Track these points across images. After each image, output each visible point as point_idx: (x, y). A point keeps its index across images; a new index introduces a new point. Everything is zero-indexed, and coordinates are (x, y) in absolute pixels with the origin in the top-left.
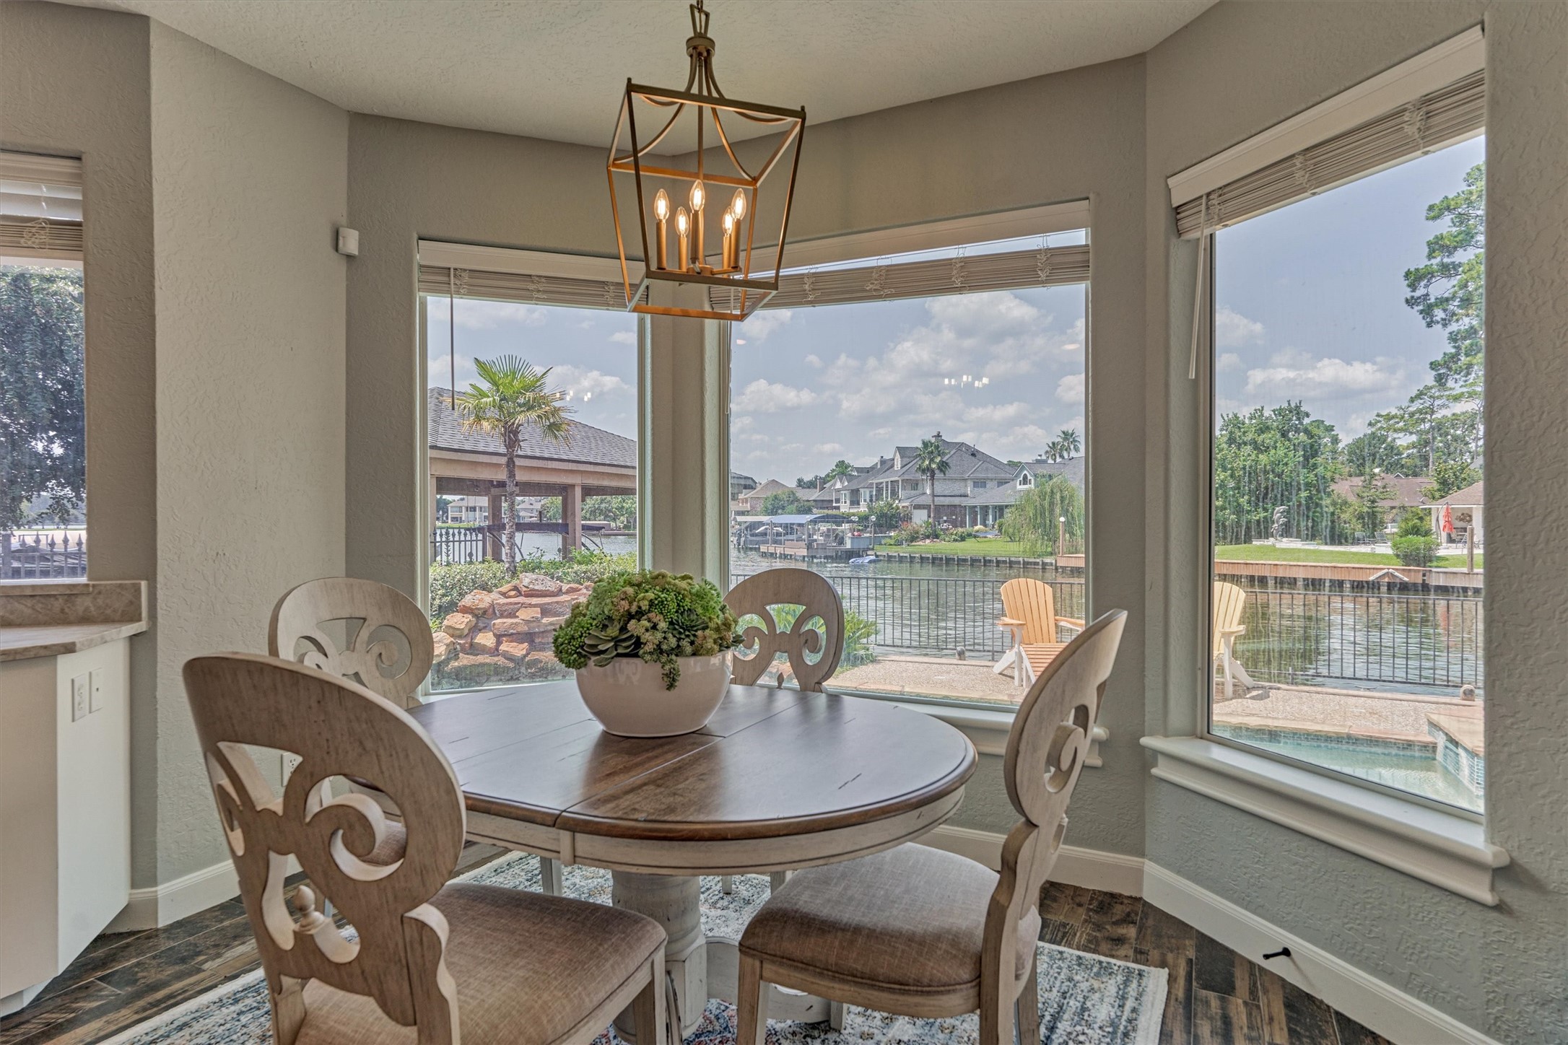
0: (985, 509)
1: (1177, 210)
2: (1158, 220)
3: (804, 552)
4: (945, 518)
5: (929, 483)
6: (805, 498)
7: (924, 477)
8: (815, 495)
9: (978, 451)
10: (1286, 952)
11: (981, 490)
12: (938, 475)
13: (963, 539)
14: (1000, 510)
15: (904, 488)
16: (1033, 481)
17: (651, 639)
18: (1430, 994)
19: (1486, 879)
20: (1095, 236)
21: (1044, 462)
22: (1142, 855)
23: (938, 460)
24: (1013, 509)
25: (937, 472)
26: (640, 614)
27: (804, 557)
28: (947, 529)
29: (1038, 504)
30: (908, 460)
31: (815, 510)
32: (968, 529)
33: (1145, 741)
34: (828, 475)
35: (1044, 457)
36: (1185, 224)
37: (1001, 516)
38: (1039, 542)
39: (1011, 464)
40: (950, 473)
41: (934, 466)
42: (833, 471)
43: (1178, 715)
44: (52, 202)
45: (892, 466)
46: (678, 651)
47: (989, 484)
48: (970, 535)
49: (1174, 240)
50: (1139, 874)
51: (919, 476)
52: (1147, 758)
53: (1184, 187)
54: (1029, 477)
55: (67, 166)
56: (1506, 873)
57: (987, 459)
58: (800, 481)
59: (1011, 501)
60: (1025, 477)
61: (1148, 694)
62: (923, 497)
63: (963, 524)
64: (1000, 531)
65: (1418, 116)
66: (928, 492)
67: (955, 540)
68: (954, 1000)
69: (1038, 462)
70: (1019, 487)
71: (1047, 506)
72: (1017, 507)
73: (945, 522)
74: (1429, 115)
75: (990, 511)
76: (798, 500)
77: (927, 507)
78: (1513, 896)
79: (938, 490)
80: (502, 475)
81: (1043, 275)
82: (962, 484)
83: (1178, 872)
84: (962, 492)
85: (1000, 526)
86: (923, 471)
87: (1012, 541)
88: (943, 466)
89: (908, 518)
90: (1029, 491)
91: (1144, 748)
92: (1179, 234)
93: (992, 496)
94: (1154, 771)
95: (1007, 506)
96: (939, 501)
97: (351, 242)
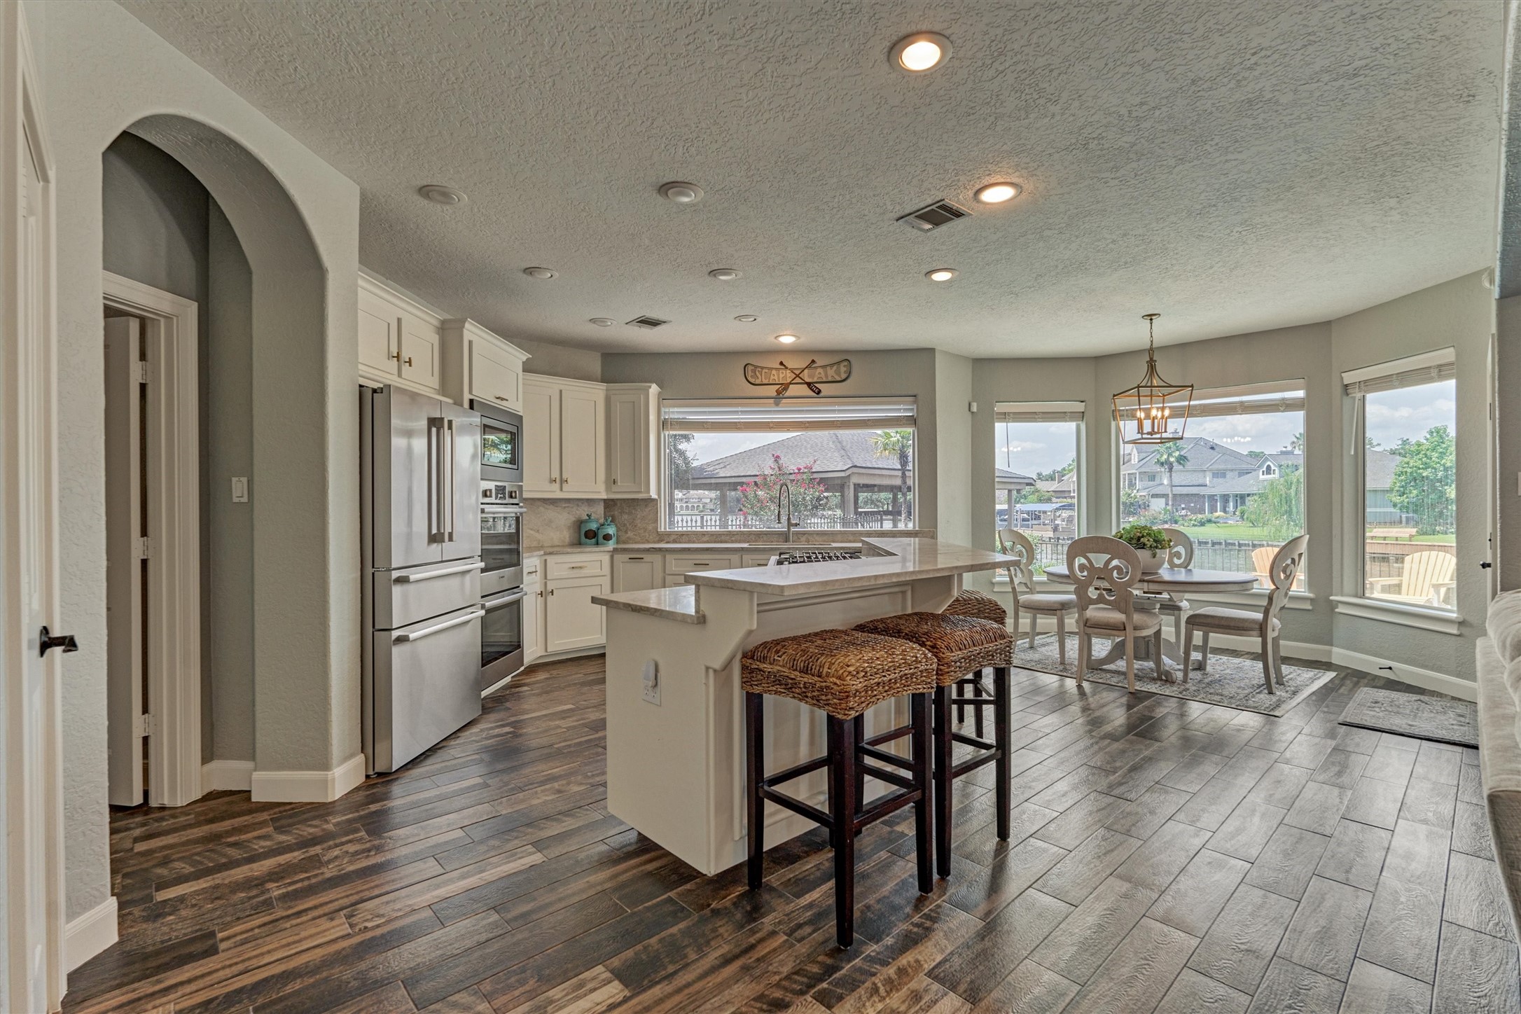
0: (1225, 498)
1: (1346, 386)
2: (1337, 390)
3: (1051, 534)
4: (1183, 506)
5: (1168, 474)
6: (1045, 490)
7: (1163, 470)
8: (1054, 486)
9: (1216, 445)
10: (1390, 668)
11: (1220, 480)
12: (1176, 466)
13: (1202, 524)
14: (1242, 498)
15: (1141, 480)
16: (1277, 471)
17: (1149, 544)
18: (1439, 670)
19: (1456, 626)
20: (1308, 394)
21: (1291, 453)
22: (1332, 645)
23: (1177, 454)
24: (1256, 498)
25: (1175, 464)
26: (1143, 536)
27: (1050, 538)
28: (1186, 515)
29: (1283, 492)
30: (1145, 455)
31: (1054, 500)
32: (1207, 515)
33: (1331, 598)
34: (1064, 469)
35: (1289, 448)
36: (1349, 391)
37: (1243, 503)
38: (1285, 527)
39: (1251, 454)
40: (1189, 466)
41: (1172, 459)
42: (1070, 465)
43: (1348, 585)
44: (905, 410)
45: (1129, 460)
46: (1156, 547)
47: (1229, 475)
48: (1209, 521)
49: (1345, 397)
50: (1330, 652)
51: (1158, 469)
52: (1332, 606)
53: (1348, 378)
54: (1273, 468)
55: (911, 399)
56: (1461, 624)
57: (1227, 452)
58: (1039, 474)
59: (1254, 490)
60: (1269, 467)
61: (1334, 580)
62: (1160, 487)
63: (1202, 511)
64: (1242, 517)
65: (1436, 370)
66: (1166, 482)
67: (1194, 525)
68: (1254, 633)
69: (1283, 453)
70: (1262, 477)
71: (1293, 494)
72: (1261, 495)
73: (1183, 509)
74: (1440, 371)
75: (1231, 499)
76: (1038, 491)
77: (1165, 496)
78: (1465, 630)
79: (1176, 481)
80: (898, 482)
81: (1282, 409)
82: (1201, 475)
83: (1348, 649)
84: (1200, 481)
85: (1243, 513)
86: (1162, 464)
87: (1254, 526)
88: (1182, 460)
89: (1146, 506)
90: (1272, 482)
91: (1332, 601)
92: (1348, 395)
93: (1234, 485)
94: (1337, 610)
95: (1249, 495)
96: (1178, 490)
97: (974, 409)
